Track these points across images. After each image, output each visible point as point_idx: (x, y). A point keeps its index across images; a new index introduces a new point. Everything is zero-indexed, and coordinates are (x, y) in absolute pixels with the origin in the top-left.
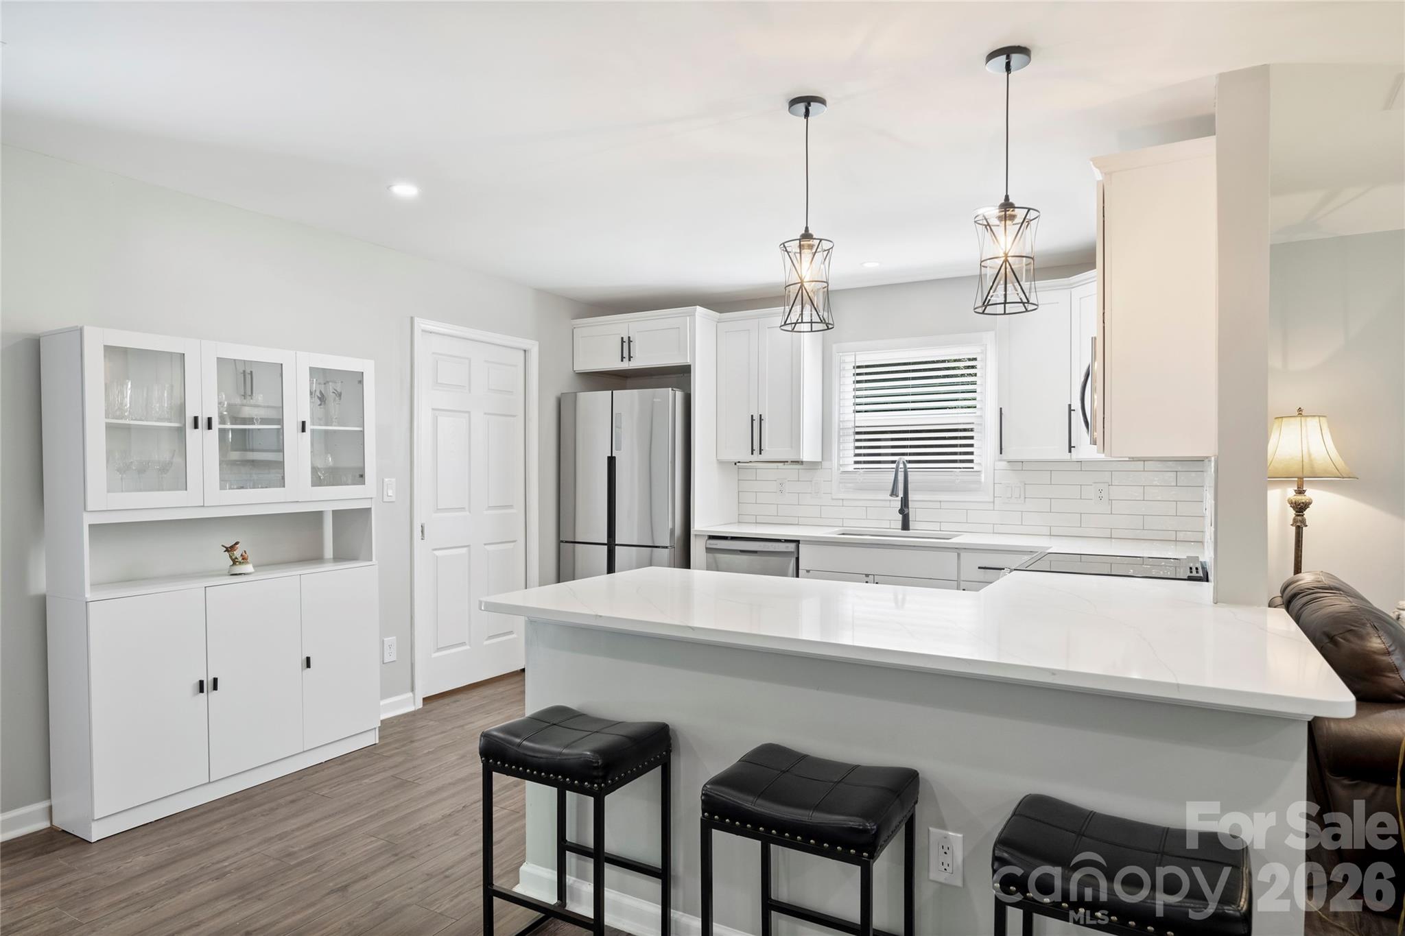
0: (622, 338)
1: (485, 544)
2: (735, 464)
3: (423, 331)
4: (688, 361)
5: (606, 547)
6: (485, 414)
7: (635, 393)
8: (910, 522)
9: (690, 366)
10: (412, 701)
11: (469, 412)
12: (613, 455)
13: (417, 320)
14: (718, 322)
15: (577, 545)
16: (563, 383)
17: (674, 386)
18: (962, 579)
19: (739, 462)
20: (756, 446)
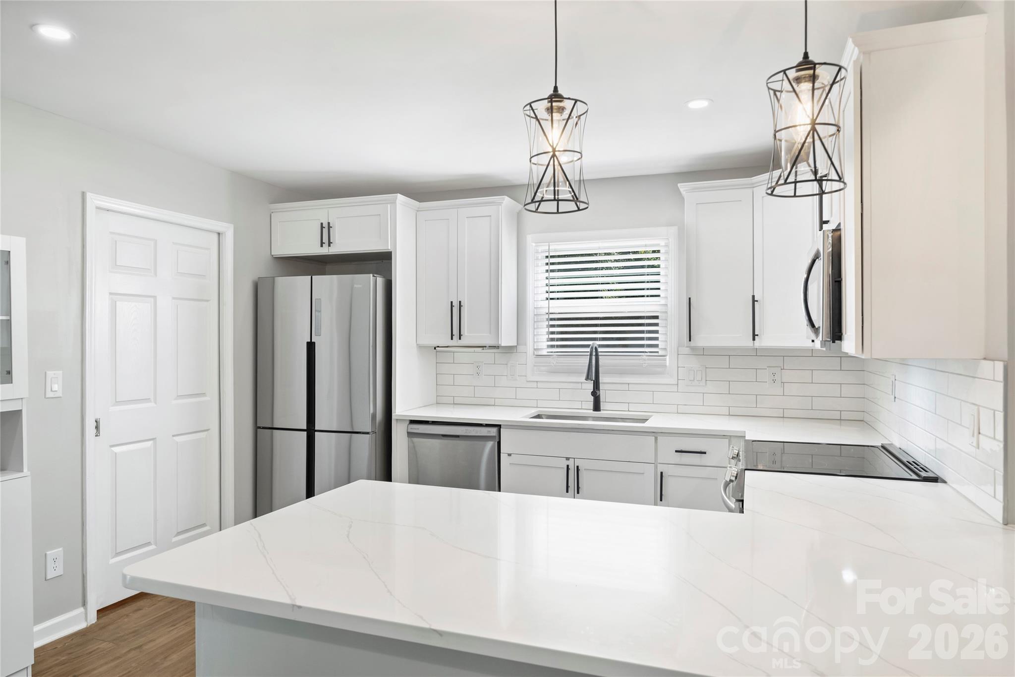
0: (322, 224)
1: (173, 436)
2: (435, 348)
3: (98, 208)
4: (389, 248)
5: (306, 433)
6: (174, 298)
7: (335, 277)
8: (601, 403)
9: (391, 252)
10: (84, 616)
11: (155, 297)
12: (313, 341)
13: (89, 196)
14: (418, 211)
15: (275, 431)
16: (259, 269)
17: (376, 272)
18: (659, 462)
19: (438, 347)
20: (456, 331)
